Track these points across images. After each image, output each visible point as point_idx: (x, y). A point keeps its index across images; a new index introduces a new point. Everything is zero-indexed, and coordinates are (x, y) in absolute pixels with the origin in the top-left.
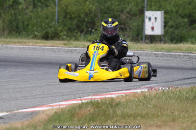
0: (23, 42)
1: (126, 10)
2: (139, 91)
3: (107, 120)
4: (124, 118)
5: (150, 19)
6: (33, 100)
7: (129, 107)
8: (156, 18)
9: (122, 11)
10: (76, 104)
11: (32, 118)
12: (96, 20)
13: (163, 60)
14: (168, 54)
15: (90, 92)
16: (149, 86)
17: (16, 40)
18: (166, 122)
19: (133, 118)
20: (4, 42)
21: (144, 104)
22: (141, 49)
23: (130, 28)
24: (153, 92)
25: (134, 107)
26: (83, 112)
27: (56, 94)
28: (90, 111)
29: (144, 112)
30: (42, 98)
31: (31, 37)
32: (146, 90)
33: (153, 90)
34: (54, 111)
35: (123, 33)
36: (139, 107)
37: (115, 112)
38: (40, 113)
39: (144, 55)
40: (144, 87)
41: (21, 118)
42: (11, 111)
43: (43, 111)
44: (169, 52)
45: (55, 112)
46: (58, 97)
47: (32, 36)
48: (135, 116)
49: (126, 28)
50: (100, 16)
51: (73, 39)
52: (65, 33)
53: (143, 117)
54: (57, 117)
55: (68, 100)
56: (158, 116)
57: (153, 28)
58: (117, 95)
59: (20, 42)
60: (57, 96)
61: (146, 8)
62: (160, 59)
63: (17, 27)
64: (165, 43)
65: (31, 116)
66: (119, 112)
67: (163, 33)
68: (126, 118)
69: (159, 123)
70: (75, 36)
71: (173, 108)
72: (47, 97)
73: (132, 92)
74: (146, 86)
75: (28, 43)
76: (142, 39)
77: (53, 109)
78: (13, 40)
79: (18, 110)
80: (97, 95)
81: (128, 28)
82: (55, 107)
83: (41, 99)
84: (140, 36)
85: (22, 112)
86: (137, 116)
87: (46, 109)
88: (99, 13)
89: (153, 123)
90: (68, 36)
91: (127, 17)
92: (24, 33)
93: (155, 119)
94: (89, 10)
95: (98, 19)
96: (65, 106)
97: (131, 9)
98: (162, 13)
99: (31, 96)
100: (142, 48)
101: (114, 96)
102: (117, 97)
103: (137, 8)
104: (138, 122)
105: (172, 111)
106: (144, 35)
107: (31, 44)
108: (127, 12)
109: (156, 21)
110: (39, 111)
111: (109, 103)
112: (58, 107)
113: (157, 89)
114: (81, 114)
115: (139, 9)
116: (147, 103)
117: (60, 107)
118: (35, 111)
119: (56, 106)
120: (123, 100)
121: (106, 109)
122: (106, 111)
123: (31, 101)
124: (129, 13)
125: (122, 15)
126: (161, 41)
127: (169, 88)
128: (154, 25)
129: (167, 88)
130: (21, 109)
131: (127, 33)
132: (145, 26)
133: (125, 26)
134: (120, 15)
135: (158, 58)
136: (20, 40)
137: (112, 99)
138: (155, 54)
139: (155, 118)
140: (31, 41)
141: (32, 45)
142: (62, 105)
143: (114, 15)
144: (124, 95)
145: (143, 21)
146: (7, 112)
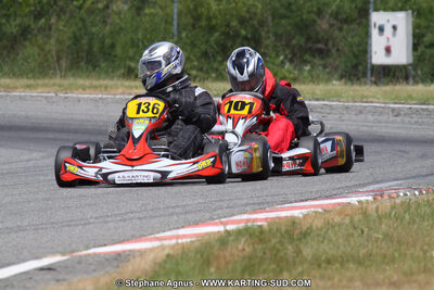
0: (101, 86)
1: (329, 11)
2: (354, 200)
3: (281, 272)
4: (319, 266)
5: (381, 29)
6: (121, 224)
7: (330, 241)
8: (394, 28)
9: (319, 13)
10: (214, 233)
11: (118, 267)
12: (263, 34)
13: (410, 123)
14: (422, 109)
15: (246, 205)
16: (376, 187)
17: (87, 82)
18: (412, 274)
19: (338, 265)
20: (60, 86)
21: (363, 232)
22: (363, 99)
23: (338, 50)
24: (386, 204)
25: (341, 241)
26: (227, 254)
27: (171, 210)
28: (244, 250)
29: (363, 251)
30: (140, 219)
31: (118, 73)
32: (370, 198)
33: (386, 197)
34: (166, 252)
35: (322, 62)
36: (351, 239)
37: (299, 252)
38: (134, 257)
39: (369, 112)
40: (365, 189)
41: (92, 267)
42: (73, 252)
43: (142, 253)
44: (424, 104)
45: (168, 256)
46: (175, 218)
47: (122, 71)
48: (343, 261)
49: (329, 51)
50: (271, 24)
51: (214, 75)
52: (196, 63)
53: (360, 262)
54: (172, 266)
55: (196, 224)
56: (393, 260)
57: (388, 50)
58: (305, 211)
59: (96, 87)
60: (172, 214)
61: (371, 6)
62: (403, 122)
63: (89, 52)
64: (416, 83)
65: (115, 263)
66: (307, 252)
67: (411, 61)
68: (323, 265)
69: (395, 278)
70: (217, 70)
71: (427, 239)
72: (151, 217)
73: (339, 204)
74: (371, 187)
75: (111, 87)
76: (365, 75)
77: (162, 247)
78: (81, 82)
79: (87, 248)
80: (262, 210)
81: (334, 51)
82: (166, 243)
83: (138, 222)
84: (360, 68)
85: (95, 254)
86: (347, 261)
87: (149, 246)
88: (270, 18)
89: (381, 277)
90: (201, 70)
91: (331, 26)
92: (103, 65)
93: (388, 268)
94: (248, 12)
95: (268, 32)
96: (188, 240)
97: (339, 7)
98: (407, 15)
99: (116, 215)
100: (363, 97)
101: (297, 213)
102: (305, 216)
103: (353, 6)
104: (348, 274)
105: (426, 247)
106: (369, 66)
107: (120, 90)
108: (331, 15)
109: (394, 35)
110: (132, 253)
111: (287, 231)
112: (174, 241)
113: (395, 195)
114: (225, 257)
115: (356, 7)
116: (370, 229)
117: (180, 241)
118: (124, 251)
119: (171, 238)
120: (318, 223)
121: (278, 246)
122: (278, 250)
123: (116, 228)
124: (336, 15)
125: (319, 22)
126: (406, 78)
127: (421, 192)
128: (391, 44)
129: (417, 193)
130: (94, 247)
131: (331, 60)
132: (371, 45)
133: (326, 45)
134: (315, 21)
135: (398, 119)
136: (95, 83)
137: (293, 221)
138: (393, 110)
139: (388, 264)
140: (119, 83)
141: (123, 93)
142: (184, 236)
143: (302, 20)
144: (320, 210)
145: (368, 35)
146: (63, 254)
